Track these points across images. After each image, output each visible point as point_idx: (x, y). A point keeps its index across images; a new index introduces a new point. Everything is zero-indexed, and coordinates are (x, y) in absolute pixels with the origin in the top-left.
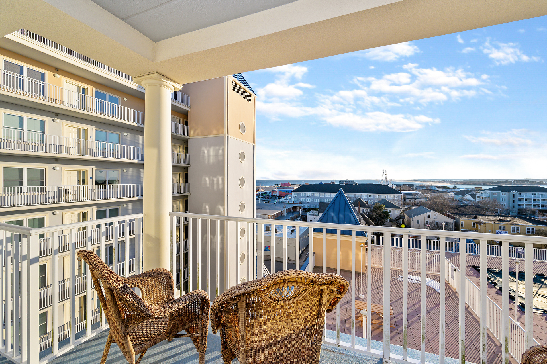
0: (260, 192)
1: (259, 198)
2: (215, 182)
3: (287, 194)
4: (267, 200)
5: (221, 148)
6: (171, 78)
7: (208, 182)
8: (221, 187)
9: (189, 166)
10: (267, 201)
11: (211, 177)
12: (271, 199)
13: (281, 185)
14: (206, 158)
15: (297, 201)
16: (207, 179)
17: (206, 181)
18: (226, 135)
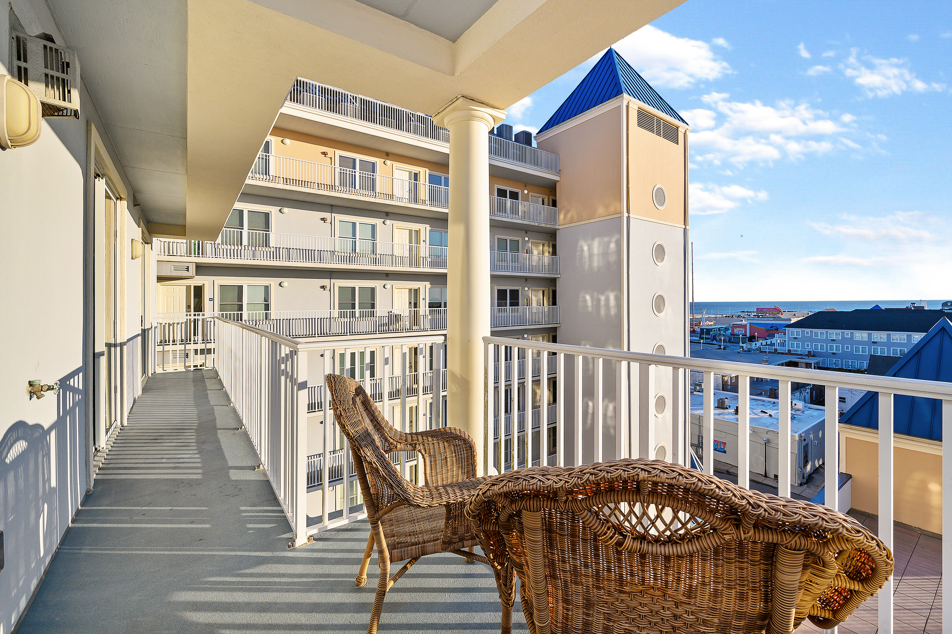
0: (703, 327)
1: (702, 338)
2: (602, 303)
3: (771, 332)
4: (719, 344)
5: (614, 239)
6: (486, 102)
7: (589, 303)
8: (613, 311)
9: (559, 276)
10: (720, 346)
11: (595, 294)
12: (730, 341)
13: (755, 314)
14: (587, 260)
15: (800, 350)
16: (588, 297)
17: (586, 301)
18: (626, 215)
